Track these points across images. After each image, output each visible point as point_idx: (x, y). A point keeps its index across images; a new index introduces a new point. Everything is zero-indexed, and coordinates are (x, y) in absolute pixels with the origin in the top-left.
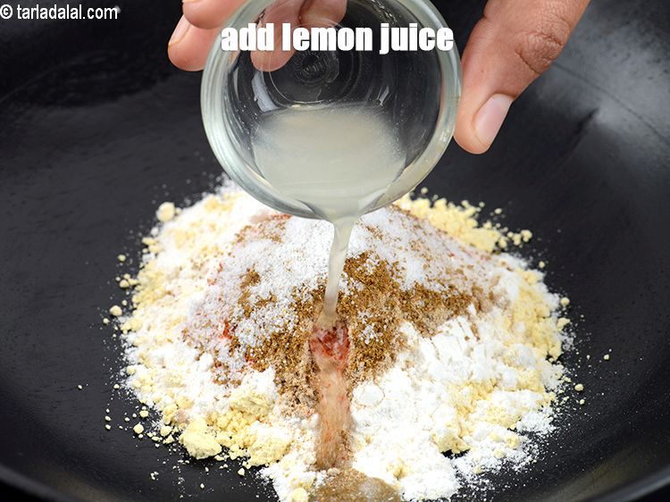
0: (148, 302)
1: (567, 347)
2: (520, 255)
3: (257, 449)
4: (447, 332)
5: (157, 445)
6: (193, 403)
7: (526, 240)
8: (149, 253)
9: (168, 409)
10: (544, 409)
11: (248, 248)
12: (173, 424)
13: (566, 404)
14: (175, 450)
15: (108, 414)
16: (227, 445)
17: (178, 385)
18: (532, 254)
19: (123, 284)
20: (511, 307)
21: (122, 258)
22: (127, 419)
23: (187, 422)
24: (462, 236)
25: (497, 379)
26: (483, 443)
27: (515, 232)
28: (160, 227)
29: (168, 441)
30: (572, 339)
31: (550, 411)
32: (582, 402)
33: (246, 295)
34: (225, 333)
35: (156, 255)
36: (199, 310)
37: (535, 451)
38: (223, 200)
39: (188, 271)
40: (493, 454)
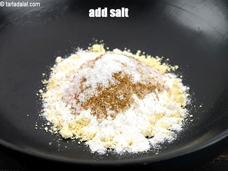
0: (52, 88)
1: (188, 103)
2: (174, 74)
3: (84, 135)
4: (148, 98)
5: (52, 134)
6: (64, 121)
7: (176, 69)
8: (53, 73)
9: (56, 122)
10: (179, 123)
11: (83, 70)
12: (58, 127)
13: (187, 121)
14: (58, 136)
15: (36, 124)
16: (75, 134)
17: (60, 115)
18: (178, 73)
19: (44, 83)
20: (170, 90)
21: (44, 74)
22: (43, 126)
23: (62, 127)
24: (155, 67)
25: (164, 113)
26: (159, 134)
27: (173, 66)
28: (57, 65)
29: (55, 133)
30: (190, 101)
31: (181, 123)
32: (192, 121)
33: (82, 85)
34: (75, 98)
35: (55, 73)
36: (67, 91)
37: (175, 136)
38: (78, 56)
39: (64, 78)
40: (162, 137)
